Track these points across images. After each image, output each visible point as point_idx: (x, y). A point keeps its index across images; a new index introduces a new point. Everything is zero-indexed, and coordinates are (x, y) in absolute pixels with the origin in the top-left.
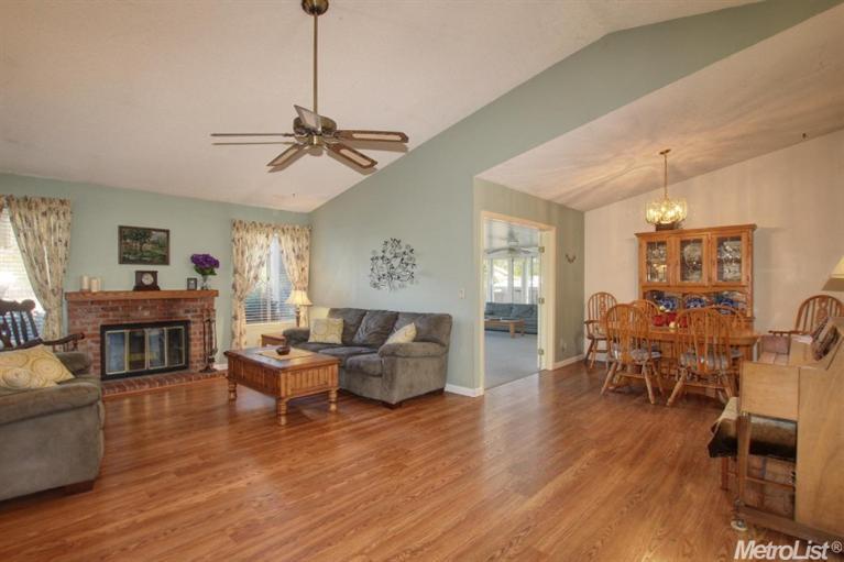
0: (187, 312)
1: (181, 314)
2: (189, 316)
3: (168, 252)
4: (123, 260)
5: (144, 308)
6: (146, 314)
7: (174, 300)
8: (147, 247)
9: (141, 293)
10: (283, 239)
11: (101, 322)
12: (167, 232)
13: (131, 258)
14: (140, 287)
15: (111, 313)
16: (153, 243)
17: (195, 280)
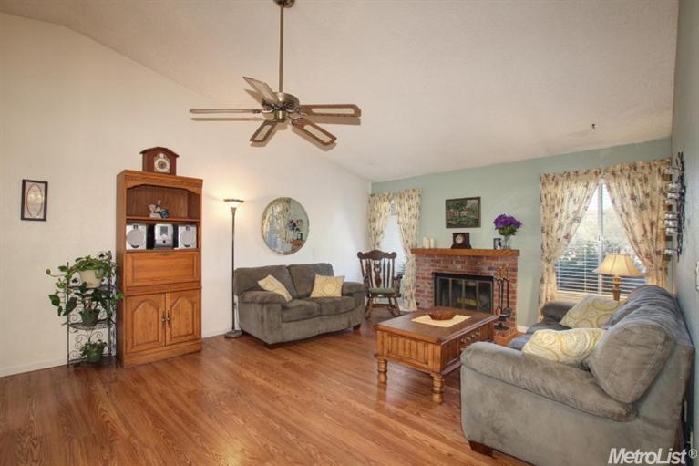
0: (490, 269)
1: (485, 271)
2: (492, 273)
3: (479, 215)
4: (449, 225)
5: (458, 262)
6: (459, 267)
7: (479, 257)
8: (464, 213)
9: (457, 250)
10: (613, 185)
11: (432, 270)
12: (479, 199)
13: (454, 223)
14: (455, 246)
15: (437, 265)
16: (468, 209)
17: (499, 239)
